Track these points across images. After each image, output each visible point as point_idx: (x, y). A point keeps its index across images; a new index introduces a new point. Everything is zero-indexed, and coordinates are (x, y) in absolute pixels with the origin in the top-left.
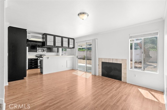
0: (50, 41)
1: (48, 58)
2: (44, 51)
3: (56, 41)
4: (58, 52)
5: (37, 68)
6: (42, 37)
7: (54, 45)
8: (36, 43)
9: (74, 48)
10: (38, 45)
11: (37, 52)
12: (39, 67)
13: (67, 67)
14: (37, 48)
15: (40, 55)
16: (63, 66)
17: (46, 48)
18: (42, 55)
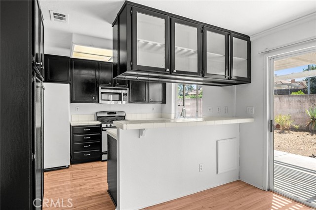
0: (151, 43)
1: (140, 132)
2: (120, 100)
3: (178, 48)
4: (164, 101)
5: (100, 159)
6: (114, 40)
7: (166, 67)
8: (97, 73)
9: (247, 80)
10: (101, 78)
11: (98, 102)
12: (105, 157)
13: (217, 172)
14: (100, 87)
15: (108, 114)
16: (201, 166)
17: (128, 89)
18: (116, 113)
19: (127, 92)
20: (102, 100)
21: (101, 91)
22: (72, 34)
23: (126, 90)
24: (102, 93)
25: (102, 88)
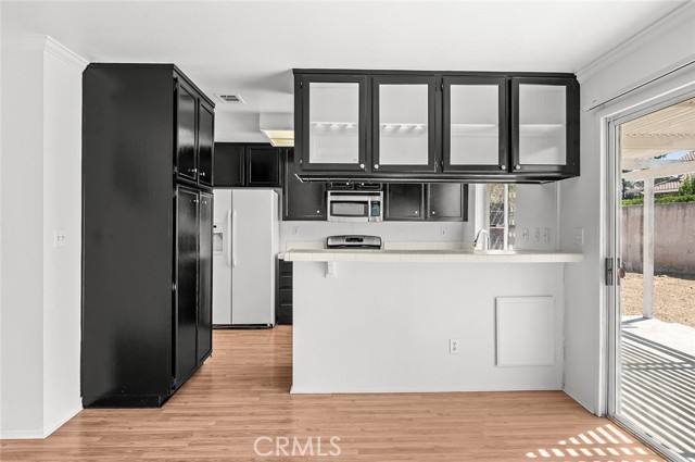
0: (335, 125)
2: (366, 214)
3: (387, 126)
13: (496, 363)
14: (329, 192)
15: (347, 240)
16: (455, 344)
17: (382, 193)
18: (362, 240)
19: (380, 198)
20: (332, 214)
21: (330, 198)
22: (259, 114)
23: (379, 194)
24: (332, 202)
25: (332, 194)
